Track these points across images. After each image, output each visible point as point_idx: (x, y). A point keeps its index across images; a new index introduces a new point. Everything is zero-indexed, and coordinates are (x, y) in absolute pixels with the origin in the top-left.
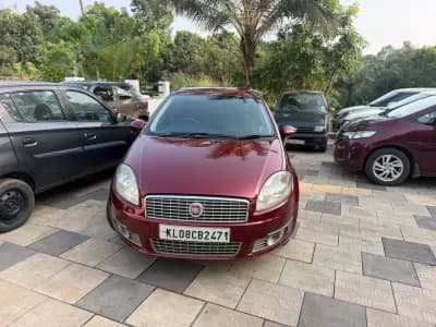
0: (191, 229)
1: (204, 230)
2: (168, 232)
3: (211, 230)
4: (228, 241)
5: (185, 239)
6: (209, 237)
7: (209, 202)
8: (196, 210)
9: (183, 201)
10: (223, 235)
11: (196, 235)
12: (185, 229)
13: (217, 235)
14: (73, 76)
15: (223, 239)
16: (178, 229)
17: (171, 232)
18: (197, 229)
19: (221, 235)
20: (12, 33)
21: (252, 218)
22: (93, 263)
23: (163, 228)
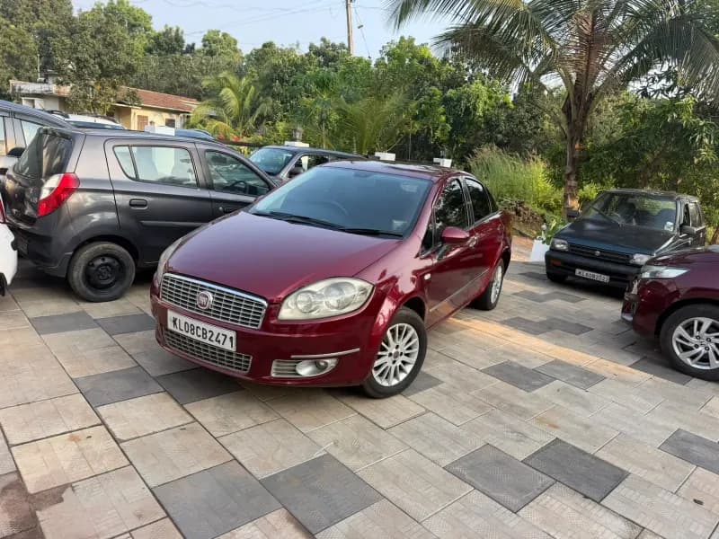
0: (196, 323)
1: (208, 327)
2: (175, 321)
3: (216, 330)
4: (234, 349)
5: (189, 335)
6: (213, 338)
7: (220, 294)
8: (203, 300)
9: (195, 286)
10: (228, 339)
11: (200, 332)
12: (190, 321)
13: (221, 338)
14: (295, 140)
15: (228, 346)
16: (183, 319)
17: (177, 322)
18: (202, 325)
19: (225, 340)
20: (282, 81)
21: (266, 326)
22: (132, 351)
23: (171, 315)
